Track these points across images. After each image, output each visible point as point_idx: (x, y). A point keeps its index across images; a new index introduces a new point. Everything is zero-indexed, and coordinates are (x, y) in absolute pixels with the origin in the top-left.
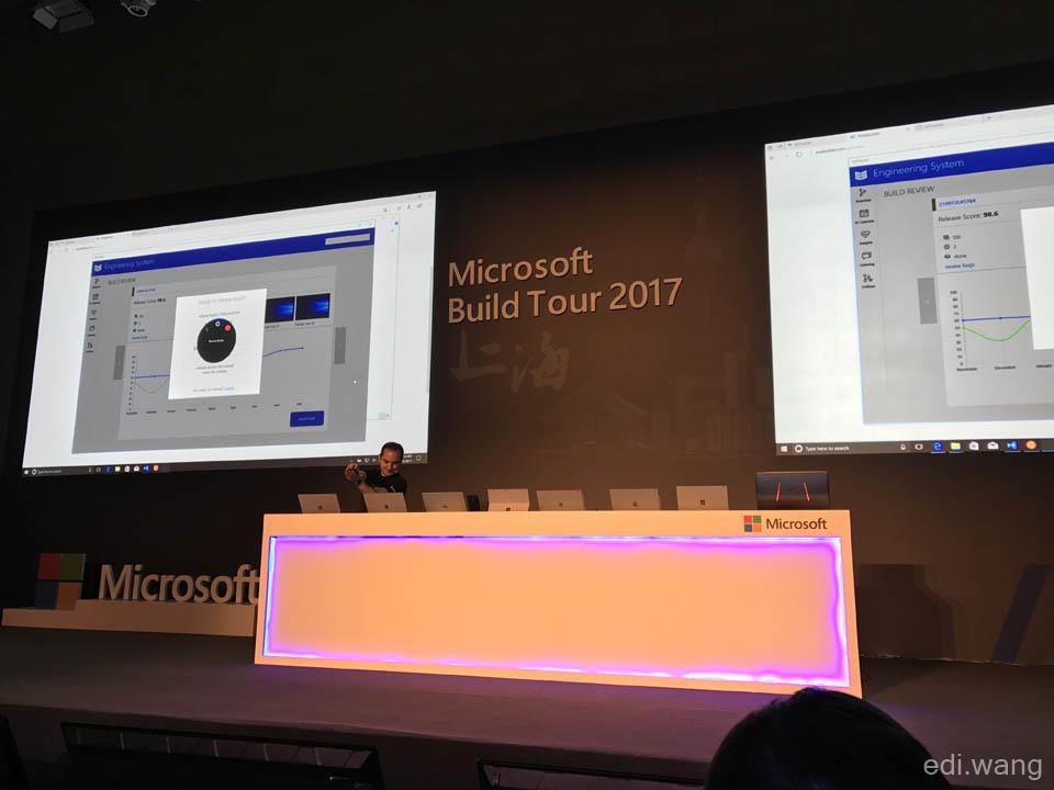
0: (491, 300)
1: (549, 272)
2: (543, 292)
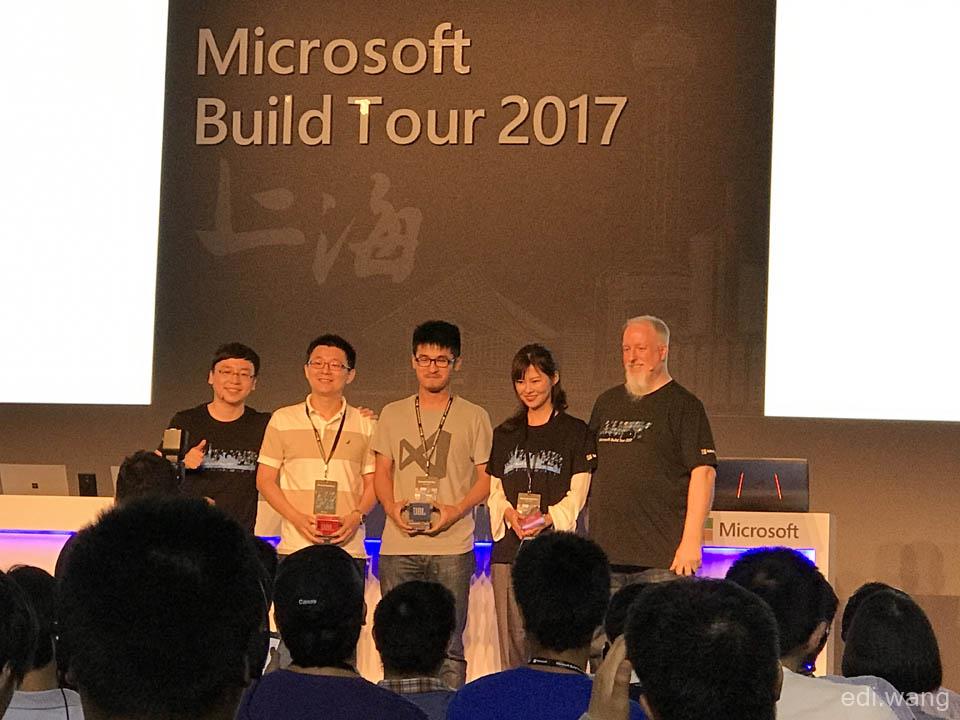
0: (280, 106)
1: (389, 63)
2: (378, 100)
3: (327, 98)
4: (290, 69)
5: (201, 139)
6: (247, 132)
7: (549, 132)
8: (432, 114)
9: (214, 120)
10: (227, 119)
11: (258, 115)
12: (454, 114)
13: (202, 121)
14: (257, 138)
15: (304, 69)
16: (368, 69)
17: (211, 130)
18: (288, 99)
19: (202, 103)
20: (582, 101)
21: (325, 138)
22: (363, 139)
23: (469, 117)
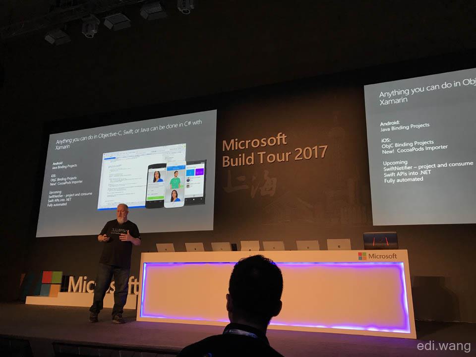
0: (242, 157)
1: (267, 144)
2: (265, 153)
3: (253, 153)
4: (244, 148)
5: (224, 166)
6: (234, 163)
7: (307, 155)
8: (278, 155)
9: (227, 161)
10: (230, 160)
11: (237, 159)
12: (283, 154)
13: (224, 161)
14: (237, 164)
15: (247, 147)
16: (262, 146)
17: (226, 163)
18: (244, 154)
19: (224, 157)
20: (316, 148)
21: (253, 163)
22: (262, 162)
23: (287, 154)
